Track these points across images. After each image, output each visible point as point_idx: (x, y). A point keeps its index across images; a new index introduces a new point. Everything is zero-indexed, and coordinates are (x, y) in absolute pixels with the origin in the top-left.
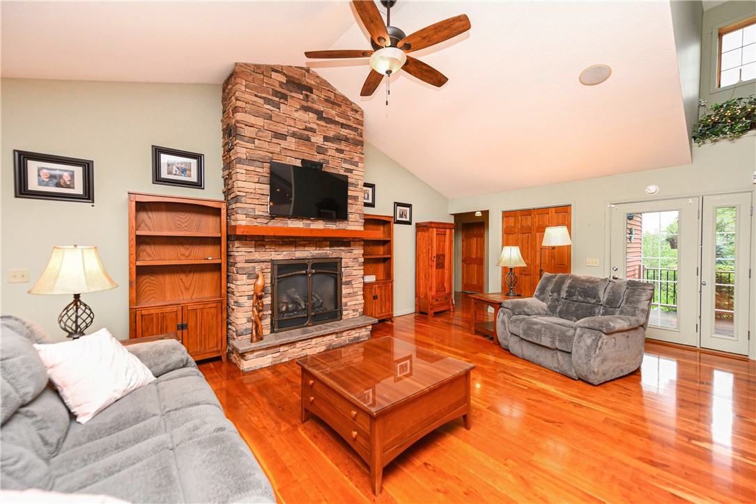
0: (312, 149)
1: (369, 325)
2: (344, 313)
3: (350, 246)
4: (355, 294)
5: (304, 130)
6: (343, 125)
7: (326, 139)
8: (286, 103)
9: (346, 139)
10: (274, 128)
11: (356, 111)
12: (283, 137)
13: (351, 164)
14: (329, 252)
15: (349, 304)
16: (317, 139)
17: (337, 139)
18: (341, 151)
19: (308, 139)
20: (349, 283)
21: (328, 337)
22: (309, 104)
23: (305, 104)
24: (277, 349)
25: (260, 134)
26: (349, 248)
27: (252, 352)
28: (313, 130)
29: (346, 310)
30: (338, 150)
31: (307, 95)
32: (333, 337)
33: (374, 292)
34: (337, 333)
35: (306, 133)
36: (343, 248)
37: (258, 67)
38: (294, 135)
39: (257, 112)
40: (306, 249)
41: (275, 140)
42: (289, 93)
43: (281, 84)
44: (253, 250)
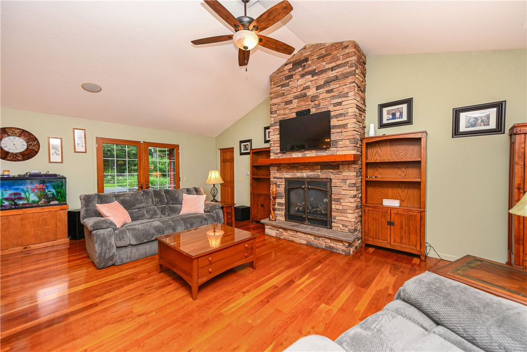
0: (307, 101)
1: (347, 242)
2: (333, 224)
3: (339, 169)
4: (343, 211)
5: (302, 90)
6: (332, 69)
7: (318, 88)
8: (292, 79)
9: (336, 78)
10: (285, 100)
11: (346, 47)
12: (290, 102)
13: (340, 97)
14: (319, 173)
15: (337, 218)
16: (312, 92)
17: (327, 83)
18: (331, 91)
19: (305, 95)
20: (338, 200)
21: (309, 236)
22: (306, 70)
23: (303, 72)
24: (278, 229)
25: (279, 107)
26: (337, 171)
27: (268, 225)
28: (308, 87)
29: (335, 222)
30: (328, 92)
31: (304, 66)
32: (312, 238)
33: (389, 217)
34: (315, 236)
35: (304, 91)
36: (332, 171)
37: (278, 70)
38: (296, 97)
39: (278, 95)
40: (303, 171)
41: (286, 107)
42: (294, 72)
43: (290, 70)
44: (276, 172)
